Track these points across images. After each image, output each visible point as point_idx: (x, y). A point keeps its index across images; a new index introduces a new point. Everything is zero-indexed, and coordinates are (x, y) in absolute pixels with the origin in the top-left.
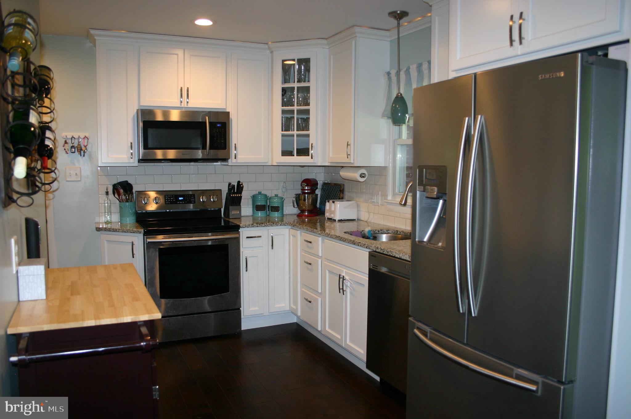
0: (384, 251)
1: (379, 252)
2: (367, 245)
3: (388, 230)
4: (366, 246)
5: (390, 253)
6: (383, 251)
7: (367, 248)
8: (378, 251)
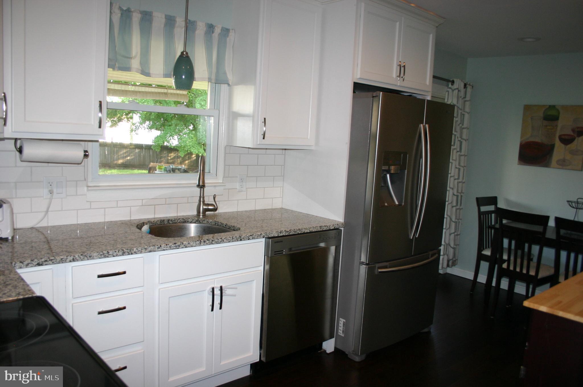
0: (290, 233)
1: (284, 236)
5: (298, 232)
7: (261, 237)
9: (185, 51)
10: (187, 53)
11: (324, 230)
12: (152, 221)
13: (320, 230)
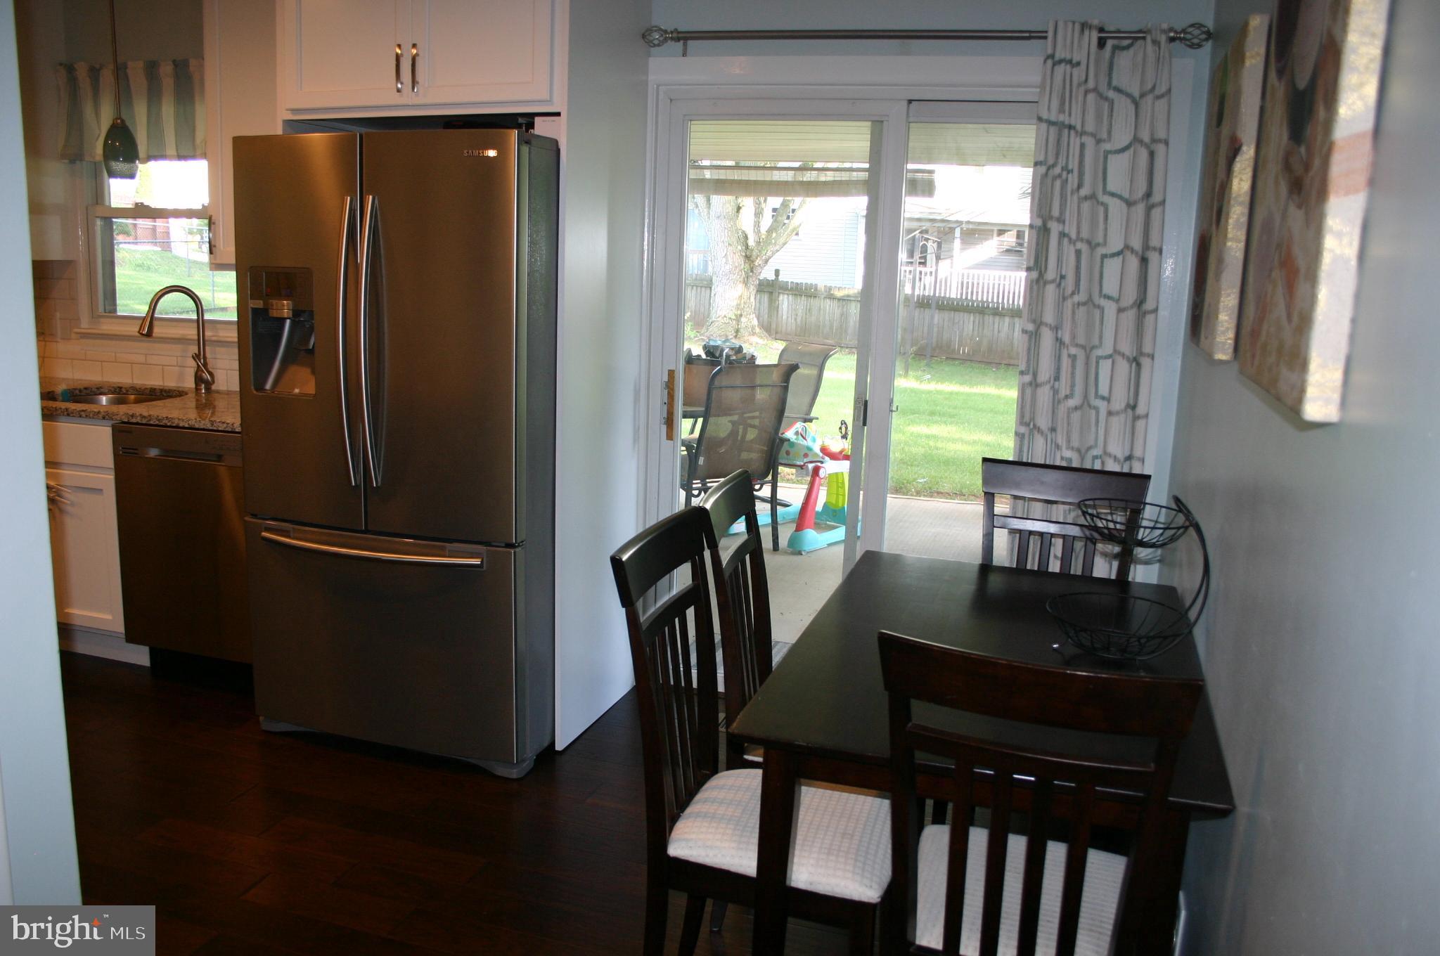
0: (150, 420)
1: (137, 424)
2: (105, 414)
3: (101, 388)
4: (101, 416)
5: (165, 422)
6: (147, 420)
7: (104, 418)
8: (134, 420)
9: (120, 118)
10: (123, 121)
11: (220, 429)
12: (138, 387)
13: (211, 428)
